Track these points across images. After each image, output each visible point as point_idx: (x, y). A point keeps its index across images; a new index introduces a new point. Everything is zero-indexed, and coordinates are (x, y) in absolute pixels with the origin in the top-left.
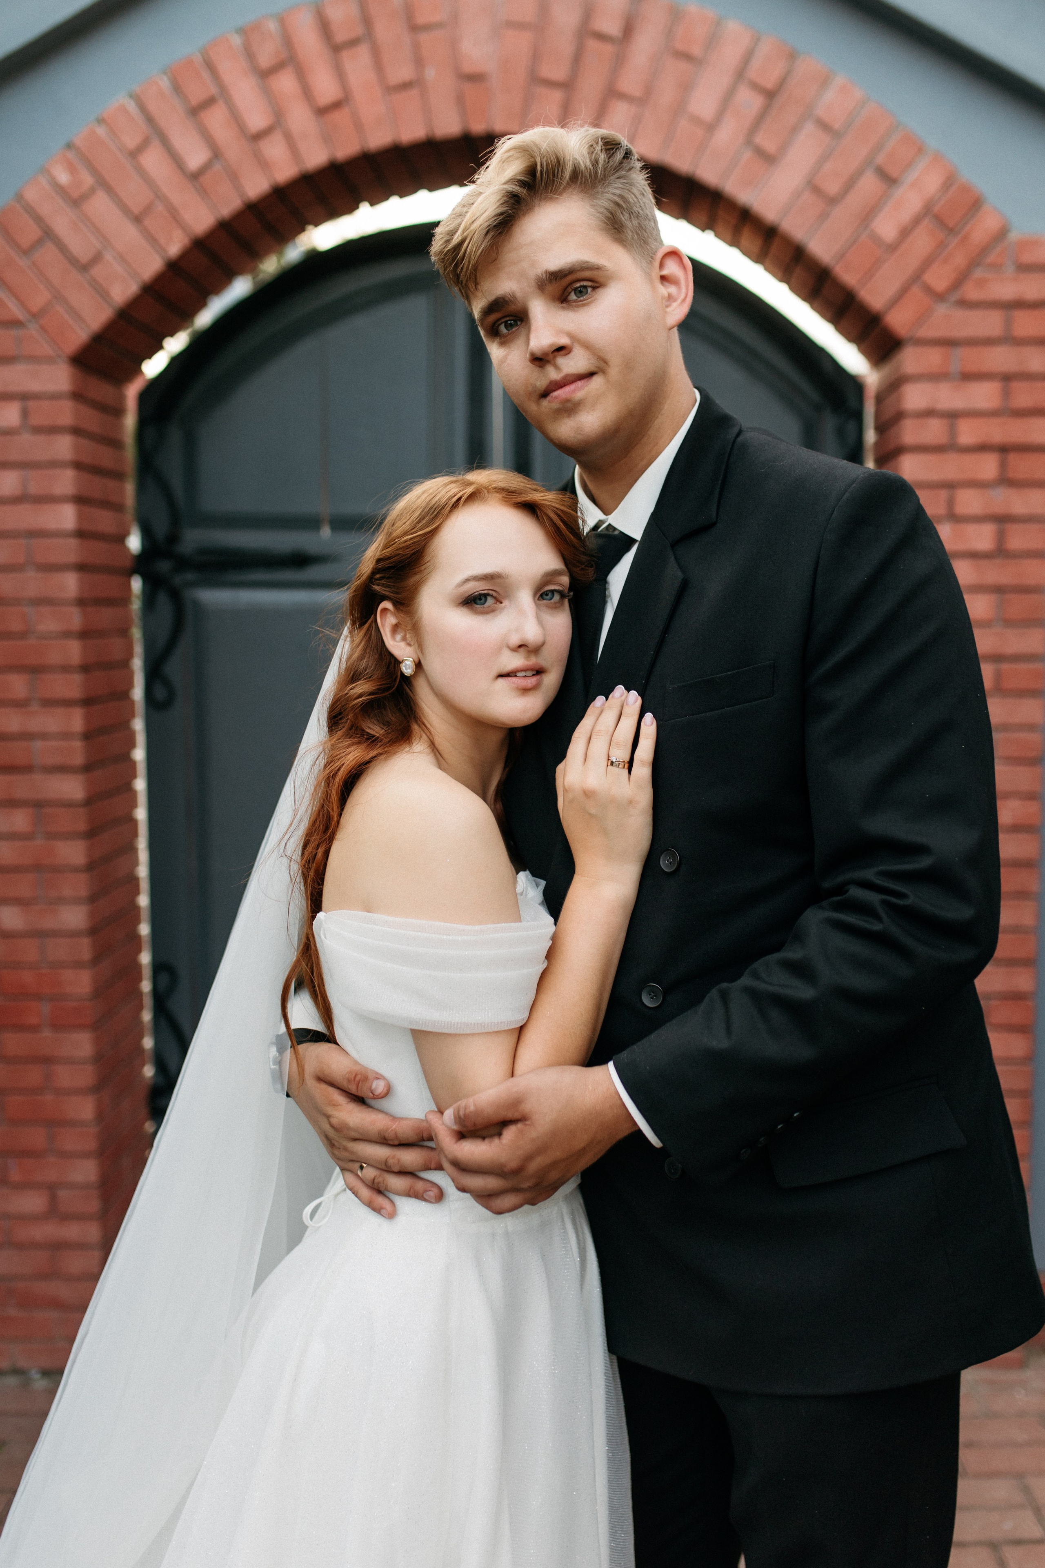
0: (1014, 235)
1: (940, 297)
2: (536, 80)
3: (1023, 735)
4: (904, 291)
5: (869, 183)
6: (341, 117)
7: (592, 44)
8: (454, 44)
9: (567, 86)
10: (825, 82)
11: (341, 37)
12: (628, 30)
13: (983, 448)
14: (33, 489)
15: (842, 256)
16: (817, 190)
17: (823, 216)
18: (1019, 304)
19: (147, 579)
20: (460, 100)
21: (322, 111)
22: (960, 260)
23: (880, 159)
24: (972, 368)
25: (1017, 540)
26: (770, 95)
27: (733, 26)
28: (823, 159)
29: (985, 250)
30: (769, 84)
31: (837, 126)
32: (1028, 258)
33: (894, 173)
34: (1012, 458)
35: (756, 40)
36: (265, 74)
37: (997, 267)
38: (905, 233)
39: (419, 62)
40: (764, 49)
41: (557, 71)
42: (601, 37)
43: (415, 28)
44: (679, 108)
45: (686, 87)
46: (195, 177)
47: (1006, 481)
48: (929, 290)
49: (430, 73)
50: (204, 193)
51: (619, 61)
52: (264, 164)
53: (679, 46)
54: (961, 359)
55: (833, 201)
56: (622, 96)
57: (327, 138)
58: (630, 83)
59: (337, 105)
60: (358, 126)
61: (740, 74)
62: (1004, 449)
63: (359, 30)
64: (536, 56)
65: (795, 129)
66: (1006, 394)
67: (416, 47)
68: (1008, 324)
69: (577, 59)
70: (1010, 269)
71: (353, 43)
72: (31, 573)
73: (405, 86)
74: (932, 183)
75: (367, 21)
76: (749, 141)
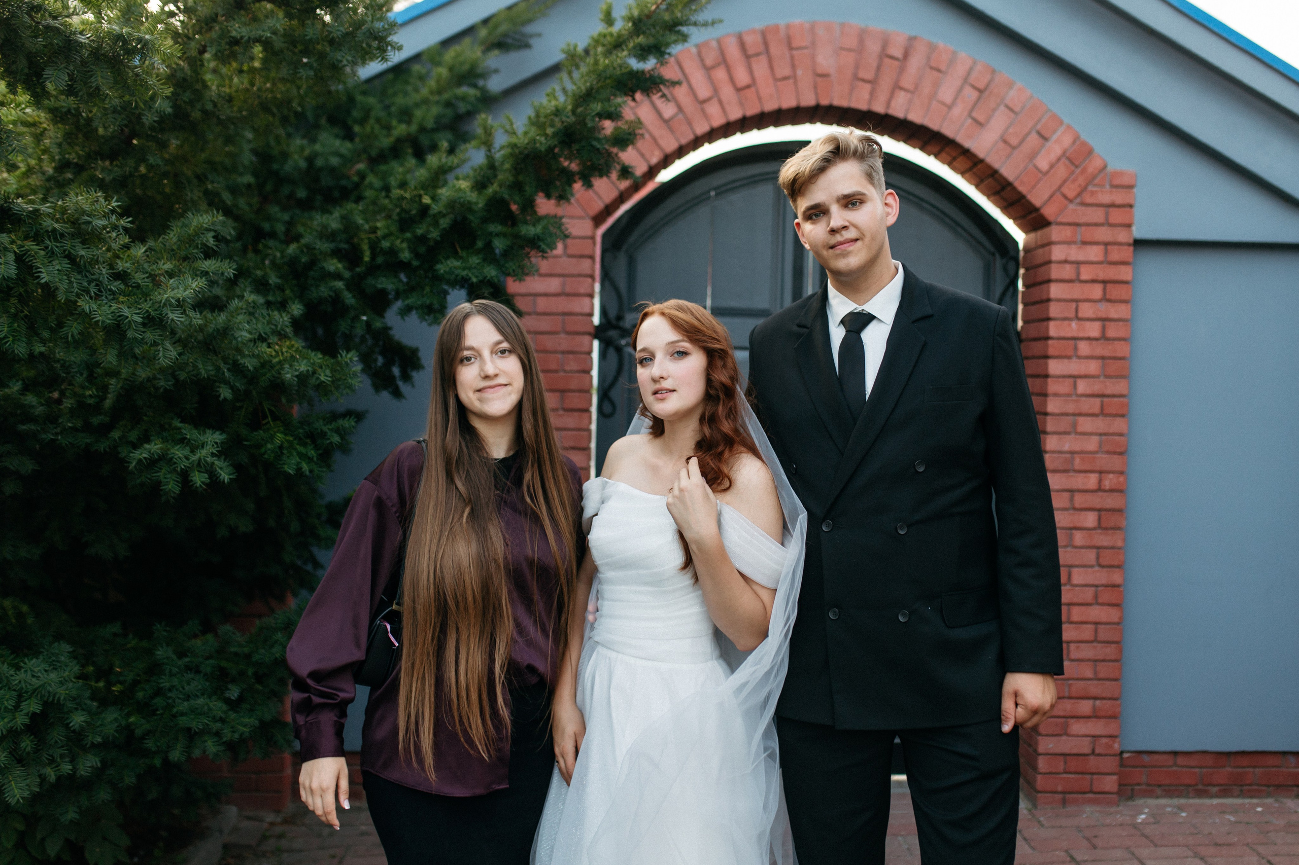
0: (1110, 168)
1: (1071, 201)
2: (856, 78)
3: (1116, 438)
4: (1051, 197)
5: (1033, 138)
6: (750, 93)
7: (887, 60)
8: (813, 57)
9: (873, 82)
10: (1010, 85)
11: (751, 51)
12: (906, 55)
13: (1094, 281)
14: (568, 289)
15: (1017, 178)
16: (1005, 142)
17: (1008, 156)
18: (1113, 205)
19: (601, 341)
20: (815, 87)
21: (739, 90)
22: (1081, 181)
23: (1039, 127)
24: (1088, 239)
25: (1113, 331)
26: (981, 91)
27: (962, 55)
28: (1009, 126)
29: (1094, 177)
30: (981, 85)
31: (1017, 109)
32: (1117, 182)
33: (1046, 135)
34: (1109, 286)
35: (975, 63)
36: (708, 69)
37: (1101, 186)
38: (1052, 166)
39: (794, 67)
40: (979, 67)
41: (869, 75)
42: (892, 57)
43: (791, 48)
44: (933, 96)
45: (936, 85)
46: (666, 122)
47: (1105, 299)
48: (1065, 197)
49: (799, 72)
50: (672, 131)
51: (902, 70)
52: (706, 116)
53: (933, 64)
54: (1082, 233)
55: (1014, 148)
56: (902, 89)
57: (741, 104)
58: (907, 82)
59: (748, 87)
60: (760, 99)
61: (966, 80)
62: (1104, 282)
63: (761, 48)
64: (857, 67)
65: (994, 110)
66: (1106, 252)
67: (792, 58)
68: (1107, 215)
69: (879, 68)
70: (1108, 187)
71: (758, 54)
72: (563, 335)
73: (785, 78)
74: (1067, 141)
75: (766, 44)
76: (970, 115)
